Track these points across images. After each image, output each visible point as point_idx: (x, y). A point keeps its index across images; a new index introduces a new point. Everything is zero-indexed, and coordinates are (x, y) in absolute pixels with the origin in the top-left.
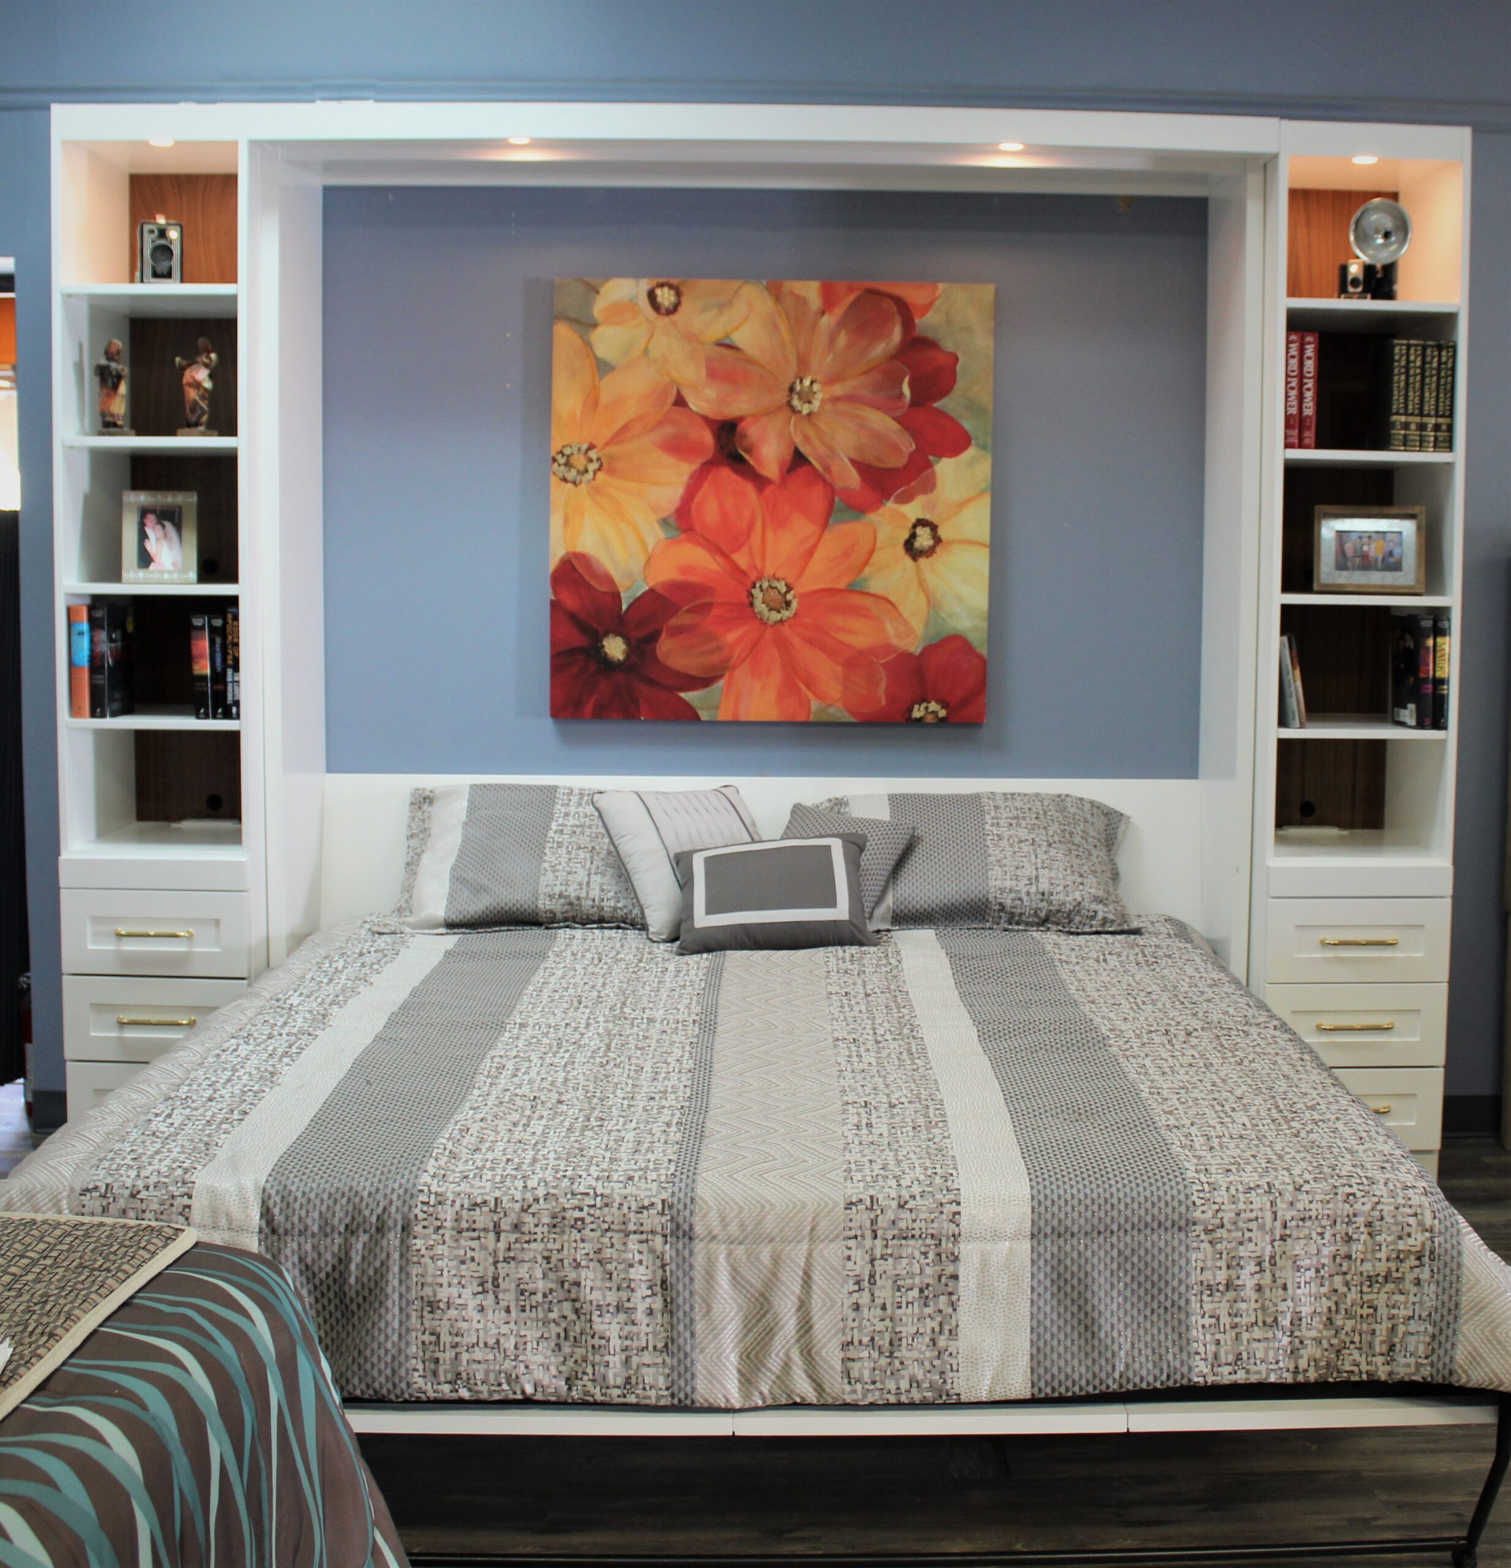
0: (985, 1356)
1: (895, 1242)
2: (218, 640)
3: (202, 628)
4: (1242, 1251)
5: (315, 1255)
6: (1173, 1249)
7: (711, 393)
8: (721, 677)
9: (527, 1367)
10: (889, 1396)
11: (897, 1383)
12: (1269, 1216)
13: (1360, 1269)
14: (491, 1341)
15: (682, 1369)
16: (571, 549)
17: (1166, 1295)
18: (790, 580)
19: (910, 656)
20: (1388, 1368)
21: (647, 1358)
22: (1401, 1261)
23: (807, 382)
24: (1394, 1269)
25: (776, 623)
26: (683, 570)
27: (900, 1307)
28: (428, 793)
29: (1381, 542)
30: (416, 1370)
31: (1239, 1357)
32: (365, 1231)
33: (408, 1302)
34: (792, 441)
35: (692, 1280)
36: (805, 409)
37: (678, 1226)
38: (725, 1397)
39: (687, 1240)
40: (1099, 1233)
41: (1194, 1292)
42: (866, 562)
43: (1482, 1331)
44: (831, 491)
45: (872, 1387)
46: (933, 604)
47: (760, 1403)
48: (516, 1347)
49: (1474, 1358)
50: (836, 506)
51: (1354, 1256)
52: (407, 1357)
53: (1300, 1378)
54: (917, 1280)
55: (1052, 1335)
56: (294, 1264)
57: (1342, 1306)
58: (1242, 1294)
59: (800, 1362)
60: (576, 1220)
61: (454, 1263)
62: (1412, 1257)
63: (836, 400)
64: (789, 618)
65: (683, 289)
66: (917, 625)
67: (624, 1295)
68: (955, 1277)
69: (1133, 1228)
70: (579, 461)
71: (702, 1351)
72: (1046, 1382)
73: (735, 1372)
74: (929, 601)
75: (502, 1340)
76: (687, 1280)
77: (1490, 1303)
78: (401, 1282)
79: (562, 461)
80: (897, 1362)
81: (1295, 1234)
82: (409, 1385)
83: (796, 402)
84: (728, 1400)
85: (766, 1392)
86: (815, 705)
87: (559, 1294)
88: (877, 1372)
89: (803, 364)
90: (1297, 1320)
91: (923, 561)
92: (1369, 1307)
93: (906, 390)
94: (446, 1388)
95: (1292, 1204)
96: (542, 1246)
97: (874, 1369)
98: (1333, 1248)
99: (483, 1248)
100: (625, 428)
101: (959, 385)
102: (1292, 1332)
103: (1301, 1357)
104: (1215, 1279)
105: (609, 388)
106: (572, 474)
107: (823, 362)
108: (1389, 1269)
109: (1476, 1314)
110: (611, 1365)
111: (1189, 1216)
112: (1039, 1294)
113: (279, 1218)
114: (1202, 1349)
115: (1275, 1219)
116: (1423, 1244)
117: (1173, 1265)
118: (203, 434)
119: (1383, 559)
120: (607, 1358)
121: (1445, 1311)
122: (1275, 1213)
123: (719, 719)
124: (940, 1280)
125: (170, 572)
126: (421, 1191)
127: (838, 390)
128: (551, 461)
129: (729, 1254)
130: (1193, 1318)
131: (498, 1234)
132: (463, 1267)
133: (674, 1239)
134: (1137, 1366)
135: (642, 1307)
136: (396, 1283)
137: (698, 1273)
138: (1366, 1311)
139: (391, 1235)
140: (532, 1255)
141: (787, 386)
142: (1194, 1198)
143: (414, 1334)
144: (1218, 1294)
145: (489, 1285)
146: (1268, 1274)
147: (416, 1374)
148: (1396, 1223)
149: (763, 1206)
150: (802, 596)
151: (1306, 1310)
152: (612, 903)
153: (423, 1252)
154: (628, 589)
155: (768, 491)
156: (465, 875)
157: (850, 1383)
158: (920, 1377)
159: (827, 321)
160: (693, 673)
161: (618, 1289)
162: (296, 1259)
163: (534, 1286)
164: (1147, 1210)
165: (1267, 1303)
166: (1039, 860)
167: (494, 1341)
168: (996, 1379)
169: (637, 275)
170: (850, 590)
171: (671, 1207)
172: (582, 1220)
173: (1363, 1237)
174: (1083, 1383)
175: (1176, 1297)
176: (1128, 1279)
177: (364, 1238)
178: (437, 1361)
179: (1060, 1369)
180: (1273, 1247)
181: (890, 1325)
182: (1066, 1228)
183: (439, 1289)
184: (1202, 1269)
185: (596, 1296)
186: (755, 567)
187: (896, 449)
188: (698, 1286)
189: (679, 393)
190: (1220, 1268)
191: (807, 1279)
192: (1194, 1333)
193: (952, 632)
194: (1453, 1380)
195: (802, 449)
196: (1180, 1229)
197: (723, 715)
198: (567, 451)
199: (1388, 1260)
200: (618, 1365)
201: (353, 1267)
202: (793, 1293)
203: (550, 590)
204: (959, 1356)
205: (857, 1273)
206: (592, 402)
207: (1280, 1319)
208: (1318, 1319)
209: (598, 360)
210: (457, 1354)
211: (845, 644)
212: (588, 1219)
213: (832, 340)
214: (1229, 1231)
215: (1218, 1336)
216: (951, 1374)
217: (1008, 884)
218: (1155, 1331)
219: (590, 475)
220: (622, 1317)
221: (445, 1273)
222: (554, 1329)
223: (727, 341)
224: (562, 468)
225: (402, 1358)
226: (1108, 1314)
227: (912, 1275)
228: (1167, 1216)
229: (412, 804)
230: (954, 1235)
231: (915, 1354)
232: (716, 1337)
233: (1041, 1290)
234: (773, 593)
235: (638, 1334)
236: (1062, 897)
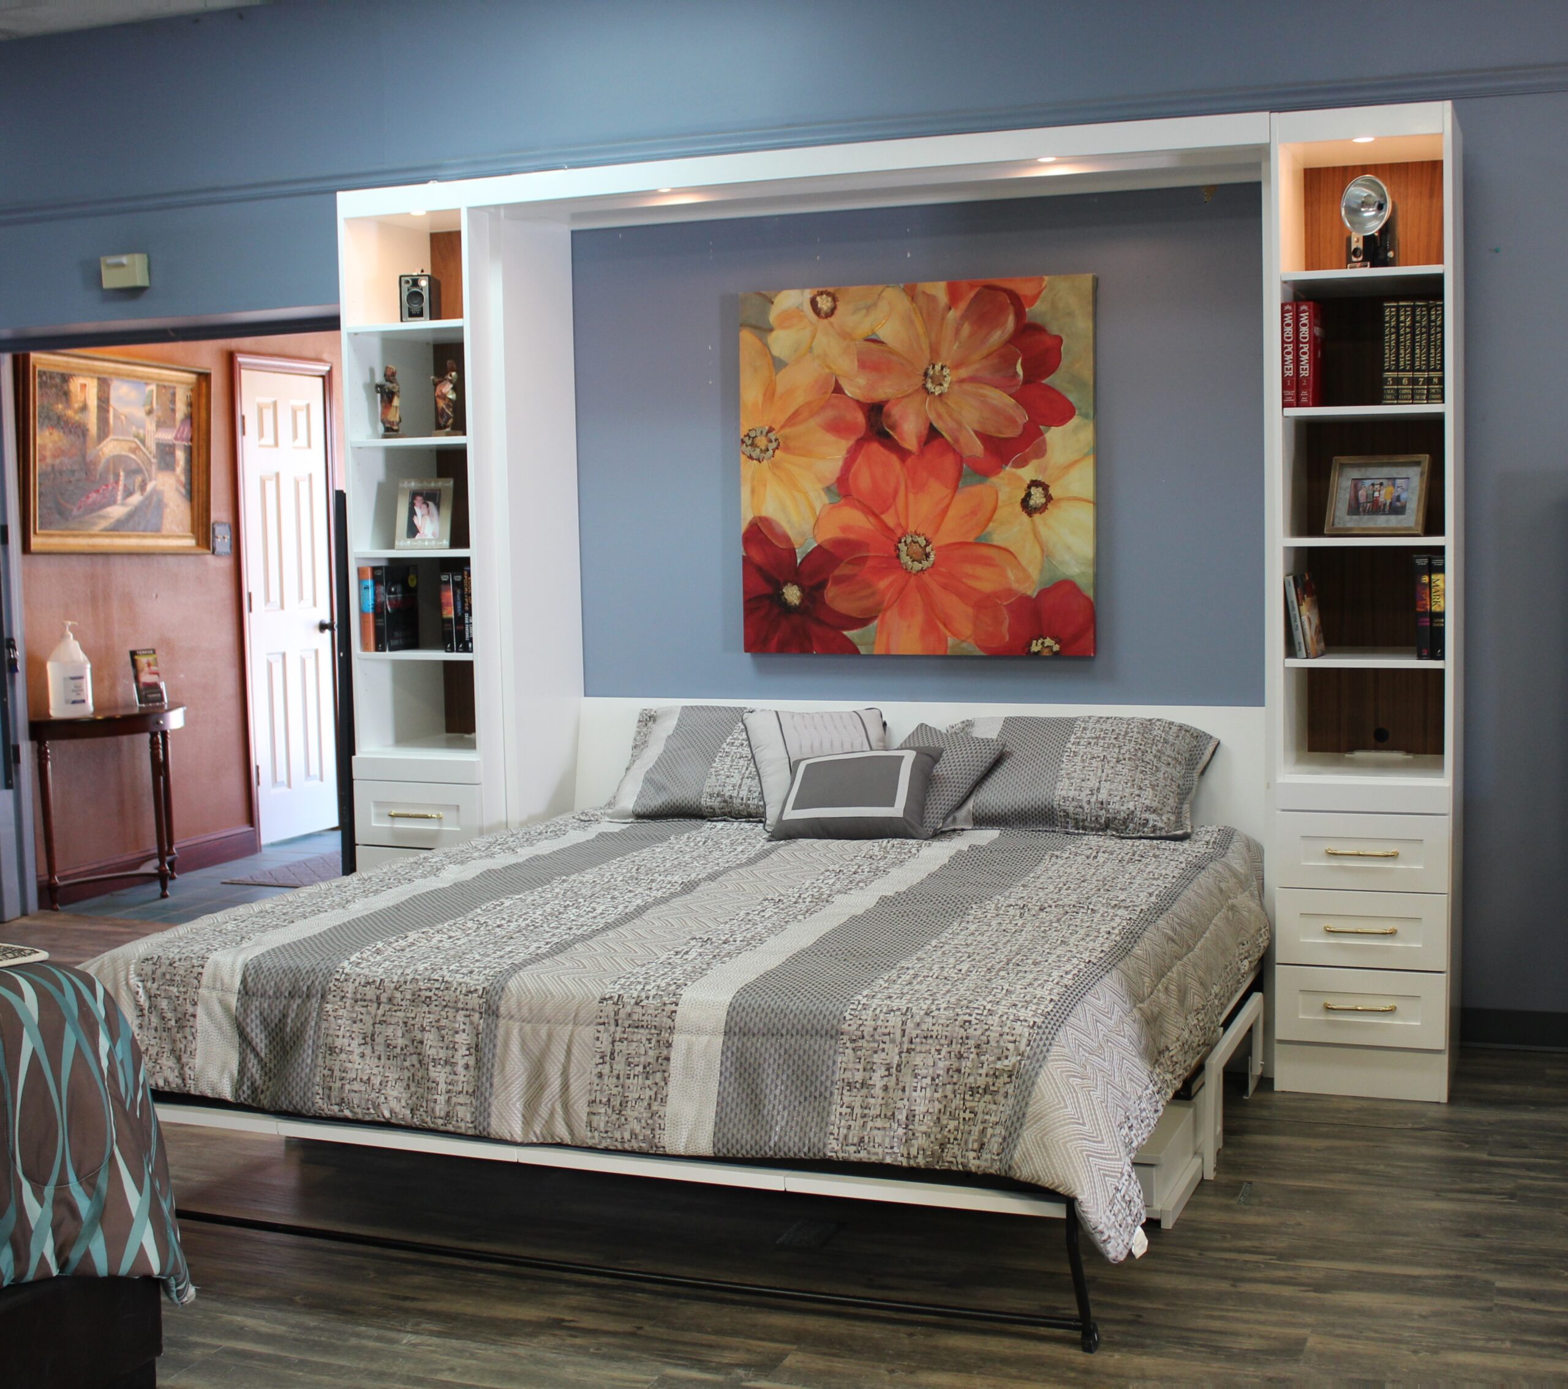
0: (683, 1120)
1: (630, 1029)
2: (459, 591)
3: (448, 582)
4: (876, 1058)
5: (269, 1011)
6: (825, 1052)
7: (862, 381)
8: (875, 618)
9: (386, 1098)
10: (616, 1143)
11: (622, 1134)
12: (899, 1033)
13: (966, 1081)
14: (365, 1078)
15: (482, 1109)
16: (757, 514)
17: (816, 1087)
18: (929, 536)
19: (1028, 598)
20: (977, 1162)
21: (462, 1099)
22: (996, 1077)
23: (938, 367)
24: (991, 1084)
25: (918, 572)
26: (845, 529)
27: (629, 1078)
28: (652, 713)
29: (1391, 488)
30: (318, 1094)
31: (862, 1140)
32: (299, 997)
33: (317, 1046)
34: (927, 418)
35: (495, 1046)
36: (937, 391)
37: (489, 1007)
38: (510, 1132)
39: (495, 1017)
40: (773, 1035)
41: (837, 1087)
42: (990, 519)
43: (1035, 1136)
44: (960, 459)
45: (605, 1135)
46: (1046, 553)
47: (535, 1140)
48: (381, 1084)
49: (1025, 1157)
50: (964, 472)
51: (963, 1071)
52: (313, 1084)
53: (912, 1163)
54: (642, 1059)
55: (732, 1109)
56: (256, 1016)
57: (949, 1109)
58: (872, 1091)
59: (561, 1113)
60: (427, 997)
61: (349, 1022)
62: (1006, 1075)
63: (962, 381)
64: (928, 568)
65: (837, 295)
66: (1034, 572)
67: (450, 1052)
68: (667, 1059)
69: (797, 1034)
70: (762, 442)
71: (496, 1097)
72: (723, 1144)
73: (519, 1115)
74: (1043, 551)
75: (372, 1078)
76: (491, 1046)
77: (1046, 1115)
78: (315, 1032)
79: (749, 442)
80: (623, 1119)
81: (918, 1048)
82: (313, 1104)
83: (929, 385)
84: (512, 1135)
85: (538, 1132)
86: (951, 641)
87: (411, 1049)
88: (609, 1124)
89: (935, 351)
90: (911, 1116)
91: (1037, 517)
92: (970, 1112)
93: (1019, 370)
94: (336, 1108)
95: (918, 1024)
96: (404, 1014)
97: (608, 1122)
98: (948, 1063)
99: (369, 1013)
100: (795, 414)
101: (1064, 363)
102: (907, 1126)
103: (913, 1146)
104: (853, 1077)
105: (783, 381)
106: (756, 453)
107: (950, 350)
108: (988, 1083)
109: (1035, 1123)
110: (438, 1102)
111: (838, 1027)
112: (726, 1078)
113: (251, 984)
114: (836, 1131)
115: (903, 1036)
116: (1014, 1066)
117: (823, 1064)
118: (448, 434)
119: (1391, 503)
120: (435, 1097)
121: (1015, 1119)
122: (904, 1031)
123: (875, 653)
124: (657, 1061)
125: (430, 540)
126: (338, 972)
127: (963, 373)
128: (740, 442)
129: (521, 1030)
130: (834, 1107)
131: (379, 1004)
132: (354, 1025)
133: (487, 1016)
134: (787, 1139)
135: (461, 1062)
136: (312, 1033)
137: (499, 1042)
138: (968, 1115)
139: (314, 1000)
140: (396, 1020)
141: (922, 372)
142: (846, 1014)
143: (318, 1069)
144: (855, 1090)
145: (369, 1039)
146: (894, 1078)
147: (318, 1097)
148: (998, 1047)
149: (547, 997)
150: (939, 549)
151: (920, 1109)
152: (756, 801)
153: (330, 1013)
154: (801, 545)
155: (909, 461)
156: (653, 777)
157: (591, 1131)
158: (637, 1131)
159: (952, 315)
160: (854, 614)
161: (447, 1048)
162: (258, 1013)
163: (395, 1042)
164: (809, 1020)
165: (890, 1101)
166: (1104, 775)
167: (367, 1077)
168: (690, 1138)
169: (803, 286)
170: (977, 544)
171: (487, 993)
172: (430, 998)
173: (972, 1056)
174: (748, 1147)
175: (823, 1089)
176: (790, 1072)
177: (299, 1001)
178: (330, 1088)
179: (733, 1135)
180: (900, 1057)
181: (621, 1090)
182: (749, 1029)
183: (336, 1039)
184: (845, 1069)
185: (432, 1052)
186: (900, 525)
187: (1012, 421)
188: (498, 1051)
189: (836, 381)
190: (858, 1070)
191: (569, 1052)
192: (833, 1118)
193: (1062, 578)
194: (1011, 1174)
195: (935, 425)
196: (832, 1037)
197: (878, 650)
198: (753, 434)
199: (987, 1075)
200: (443, 1102)
201: (289, 1021)
202: (559, 1061)
203: (742, 549)
204: (666, 1118)
205: (602, 1050)
206: (770, 393)
207: (896, 1114)
208: (929, 1118)
209: (773, 358)
210: (343, 1085)
211: (975, 589)
212: (434, 998)
213: (957, 331)
214: (868, 1042)
215: (851, 1123)
216: (659, 1132)
217: (1071, 794)
218: (805, 1114)
219: (771, 452)
220: (448, 1068)
221: (342, 1029)
222: (407, 1074)
223: (873, 337)
224: (749, 448)
225: (310, 1085)
226: (772, 1097)
227: (638, 1055)
228: (823, 1026)
229: (640, 721)
230: (670, 1028)
231: (636, 1114)
232: (506, 1088)
233: (728, 1074)
234: (915, 547)
235: (457, 1082)
236: (1117, 806)
